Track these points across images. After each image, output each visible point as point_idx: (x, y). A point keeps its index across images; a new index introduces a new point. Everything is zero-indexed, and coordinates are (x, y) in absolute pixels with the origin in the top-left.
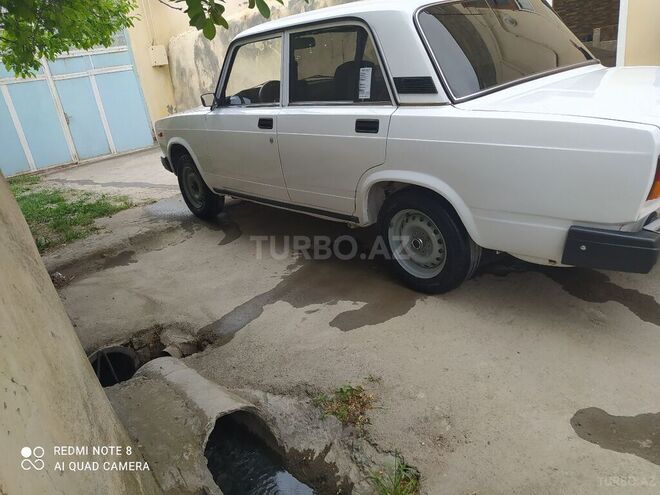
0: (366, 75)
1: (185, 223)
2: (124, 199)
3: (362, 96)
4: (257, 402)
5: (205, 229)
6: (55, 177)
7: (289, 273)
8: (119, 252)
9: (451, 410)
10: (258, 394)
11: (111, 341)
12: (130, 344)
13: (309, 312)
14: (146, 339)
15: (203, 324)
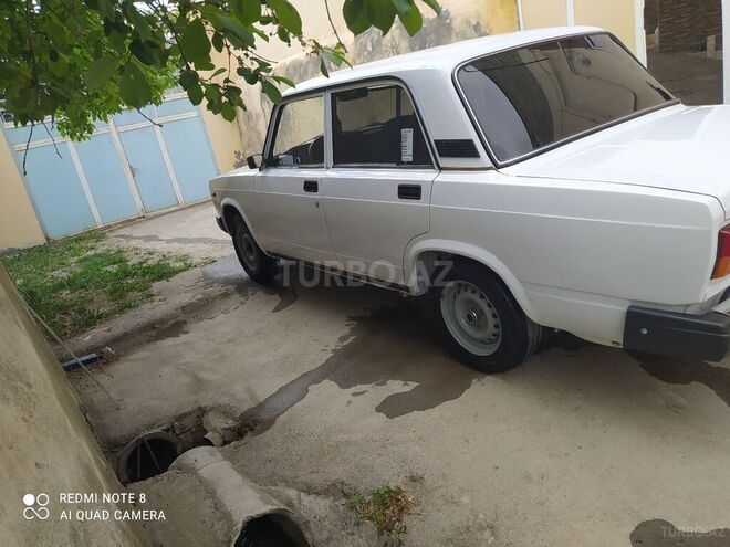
0: (408, 136)
1: (241, 287)
2: (184, 258)
3: (404, 159)
4: (290, 504)
5: (260, 293)
6: (121, 232)
7: (340, 346)
8: (171, 322)
9: (496, 519)
10: (292, 493)
11: (152, 426)
12: (171, 429)
13: (355, 394)
14: (188, 422)
15: (245, 407)
